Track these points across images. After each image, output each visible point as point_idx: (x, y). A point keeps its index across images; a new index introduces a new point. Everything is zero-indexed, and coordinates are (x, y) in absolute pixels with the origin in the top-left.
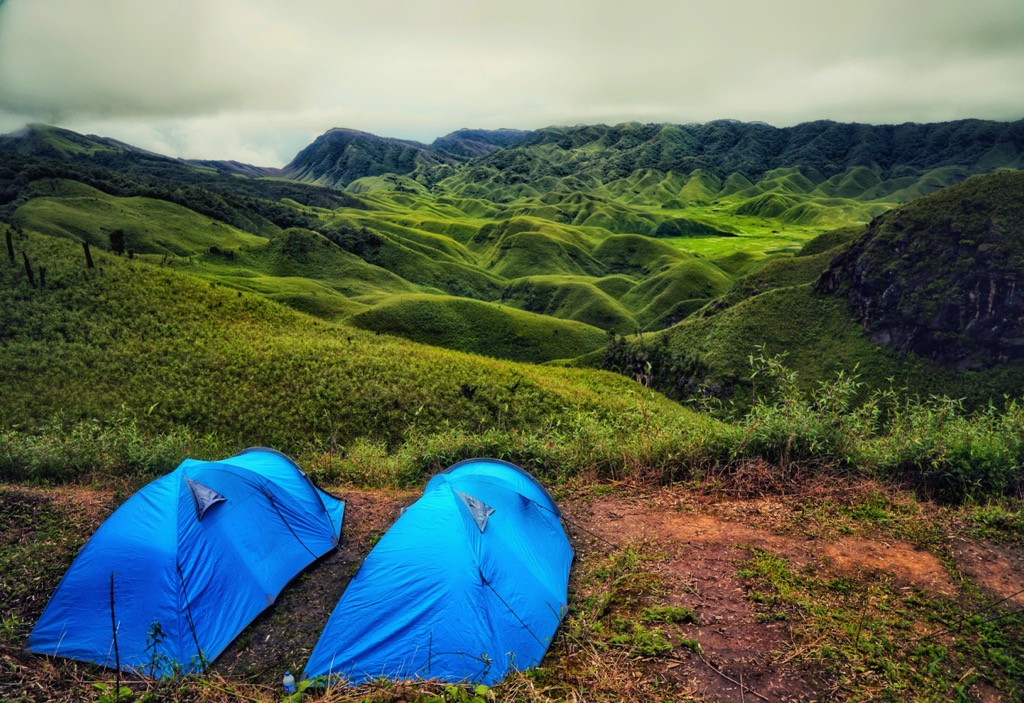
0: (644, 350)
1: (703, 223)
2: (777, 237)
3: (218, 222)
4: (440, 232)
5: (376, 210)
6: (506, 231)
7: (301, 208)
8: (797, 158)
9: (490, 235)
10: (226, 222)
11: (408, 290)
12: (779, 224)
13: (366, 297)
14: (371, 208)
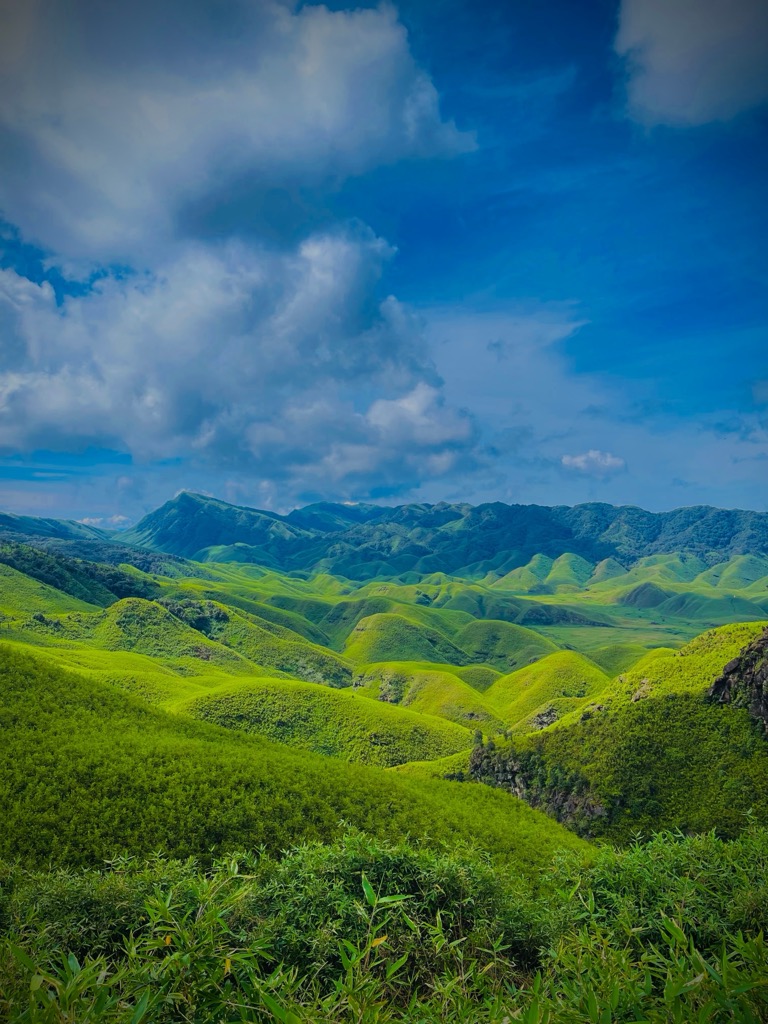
0: (515, 758)
1: (574, 612)
2: (657, 630)
3: (48, 587)
4: (292, 609)
5: (224, 581)
6: (362, 611)
7: (141, 575)
8: (676, 544)
9: (344, 615)
10: (56, 586)
11: (252, 672)
12: (659, 614)
13: (205, 679)
14: (218, 579)
